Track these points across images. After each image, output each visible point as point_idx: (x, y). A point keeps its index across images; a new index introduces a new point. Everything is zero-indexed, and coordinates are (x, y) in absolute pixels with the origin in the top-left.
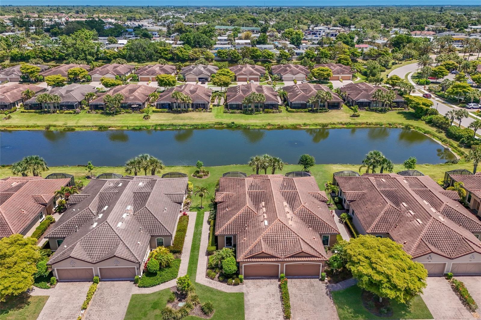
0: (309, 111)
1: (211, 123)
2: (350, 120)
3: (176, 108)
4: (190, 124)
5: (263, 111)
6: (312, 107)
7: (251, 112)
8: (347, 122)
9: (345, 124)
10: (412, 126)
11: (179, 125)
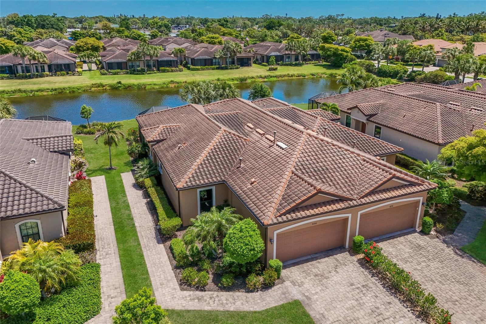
0: (218, 68)
1: (85, 85)
2: (268, 73)
3: (23, 72)
4: (50, 88)
5: (158, 70)
6: (219, 64)
7: (142, 72)
8: (266, 75)
9: (265, 77)
10: (336, 74)
11: (32, 91)
